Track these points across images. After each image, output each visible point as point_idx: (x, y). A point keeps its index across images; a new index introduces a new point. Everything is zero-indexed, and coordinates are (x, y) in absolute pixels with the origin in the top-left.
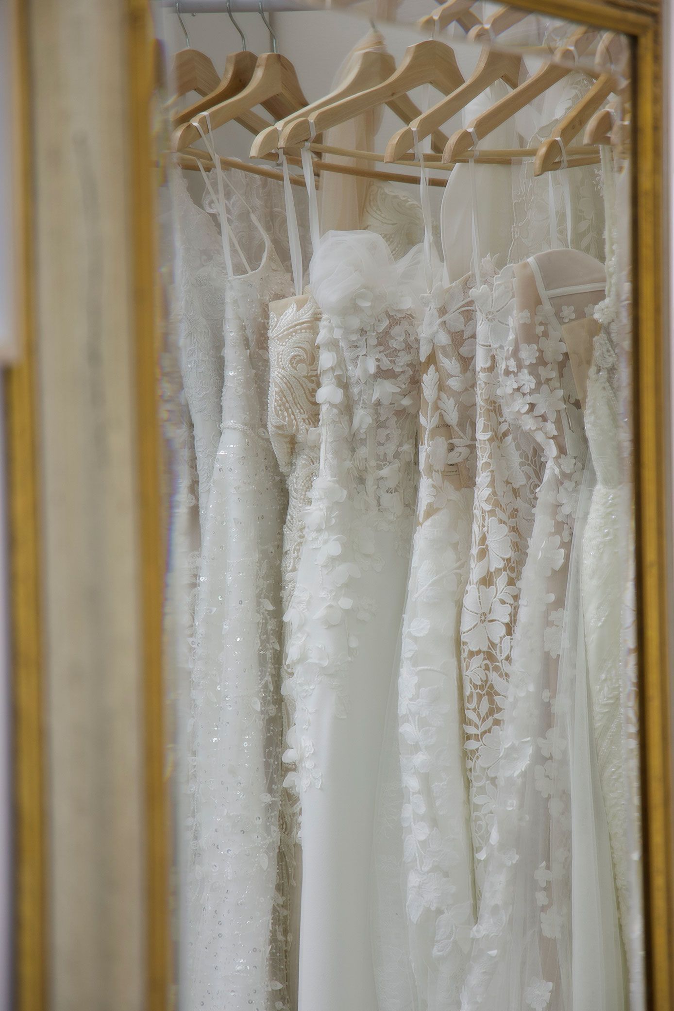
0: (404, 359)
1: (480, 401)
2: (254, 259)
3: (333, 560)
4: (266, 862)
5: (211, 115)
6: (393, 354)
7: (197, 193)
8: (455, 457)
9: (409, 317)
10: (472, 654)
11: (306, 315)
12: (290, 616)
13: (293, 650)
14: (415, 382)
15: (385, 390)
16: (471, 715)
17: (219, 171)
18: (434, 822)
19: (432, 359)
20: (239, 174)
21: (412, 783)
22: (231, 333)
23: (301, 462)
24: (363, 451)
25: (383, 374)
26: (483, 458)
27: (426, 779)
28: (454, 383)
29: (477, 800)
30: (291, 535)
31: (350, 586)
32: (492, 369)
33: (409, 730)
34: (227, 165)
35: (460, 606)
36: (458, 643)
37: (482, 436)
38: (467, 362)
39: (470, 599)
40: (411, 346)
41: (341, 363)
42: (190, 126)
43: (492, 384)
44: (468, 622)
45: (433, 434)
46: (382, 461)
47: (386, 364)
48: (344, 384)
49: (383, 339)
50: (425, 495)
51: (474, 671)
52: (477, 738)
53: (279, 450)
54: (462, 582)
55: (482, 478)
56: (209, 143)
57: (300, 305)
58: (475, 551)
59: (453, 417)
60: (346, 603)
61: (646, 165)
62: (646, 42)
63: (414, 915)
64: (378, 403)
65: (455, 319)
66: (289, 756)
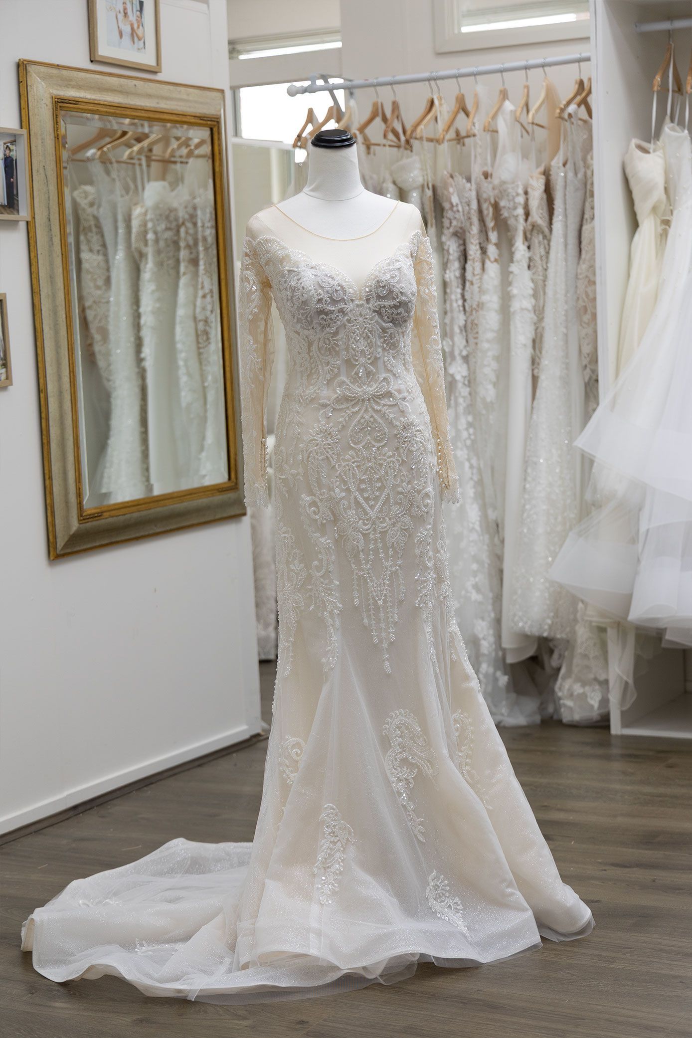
0: (174, 225)
1: (200, 236)
2: (127, 192)
3: (153, 292)
4: (137, 390)
5: (112, 146)
6: (170, 222)
7: (108, 172)
8: (193, 256)
9: (176, 210)
10: (200, 321)
11: (143, 210)
12: (142, 310)
13: (142, 321)
14: (178, 231)
15: (168, 235)
16: (200, 340)
17: (115, 165)
18: (189, 374)
19: (183, 223)
20: (123, 165)
21: (181, 363)
22: (120, 218)
23: (144, 260)
24: (162, 255)
25: (168, 229)
26: (201, 256)
27: (186, 361)
28: (191, 231)
29: (204, 368)
30: (141, 283)
31: (159, 300)
32: (203, 226)
33: (179, 346)
34: (118, 162)
35: (195, 306)
36: (195, 318)
37: (201, 248)
38: (195, 224)
39: (199, 302)
40: (176, 220)
41: (154, 226)
42: (103, 151)
43: (203, 231)
44: (198, 310)
45: (185, 248)
46: (169, 258)
47: (168, 226)
48: (156, 233)
49: (167, 217)
50: (182, 269)
51: (201, 326)
52: (203, 348)
53: (136, 255)
54: (195, 297)
55: (201, 263)
56: (110, 155)
57: (142, 207)
58: (200, 286)
59: (191, 242)
60: (158, 305)
61: (217, 164)
62: (215, 130)
63: (184, 405)
64: (166, 239)
65: (190, 210)
66: (143, 355)
